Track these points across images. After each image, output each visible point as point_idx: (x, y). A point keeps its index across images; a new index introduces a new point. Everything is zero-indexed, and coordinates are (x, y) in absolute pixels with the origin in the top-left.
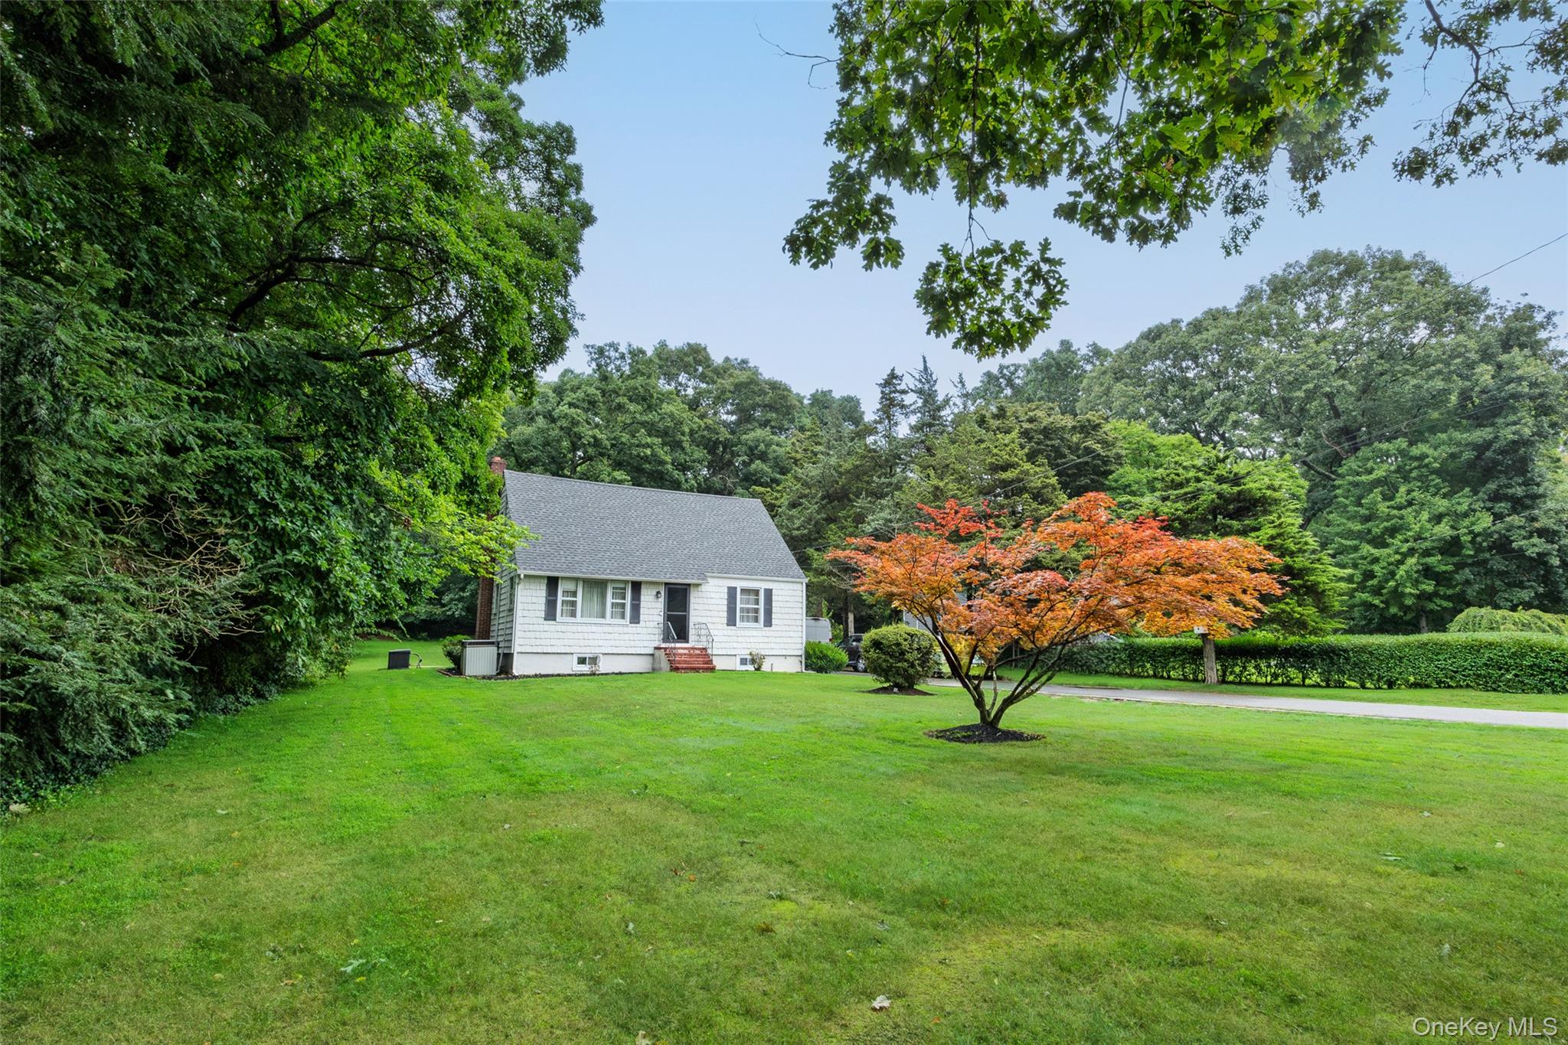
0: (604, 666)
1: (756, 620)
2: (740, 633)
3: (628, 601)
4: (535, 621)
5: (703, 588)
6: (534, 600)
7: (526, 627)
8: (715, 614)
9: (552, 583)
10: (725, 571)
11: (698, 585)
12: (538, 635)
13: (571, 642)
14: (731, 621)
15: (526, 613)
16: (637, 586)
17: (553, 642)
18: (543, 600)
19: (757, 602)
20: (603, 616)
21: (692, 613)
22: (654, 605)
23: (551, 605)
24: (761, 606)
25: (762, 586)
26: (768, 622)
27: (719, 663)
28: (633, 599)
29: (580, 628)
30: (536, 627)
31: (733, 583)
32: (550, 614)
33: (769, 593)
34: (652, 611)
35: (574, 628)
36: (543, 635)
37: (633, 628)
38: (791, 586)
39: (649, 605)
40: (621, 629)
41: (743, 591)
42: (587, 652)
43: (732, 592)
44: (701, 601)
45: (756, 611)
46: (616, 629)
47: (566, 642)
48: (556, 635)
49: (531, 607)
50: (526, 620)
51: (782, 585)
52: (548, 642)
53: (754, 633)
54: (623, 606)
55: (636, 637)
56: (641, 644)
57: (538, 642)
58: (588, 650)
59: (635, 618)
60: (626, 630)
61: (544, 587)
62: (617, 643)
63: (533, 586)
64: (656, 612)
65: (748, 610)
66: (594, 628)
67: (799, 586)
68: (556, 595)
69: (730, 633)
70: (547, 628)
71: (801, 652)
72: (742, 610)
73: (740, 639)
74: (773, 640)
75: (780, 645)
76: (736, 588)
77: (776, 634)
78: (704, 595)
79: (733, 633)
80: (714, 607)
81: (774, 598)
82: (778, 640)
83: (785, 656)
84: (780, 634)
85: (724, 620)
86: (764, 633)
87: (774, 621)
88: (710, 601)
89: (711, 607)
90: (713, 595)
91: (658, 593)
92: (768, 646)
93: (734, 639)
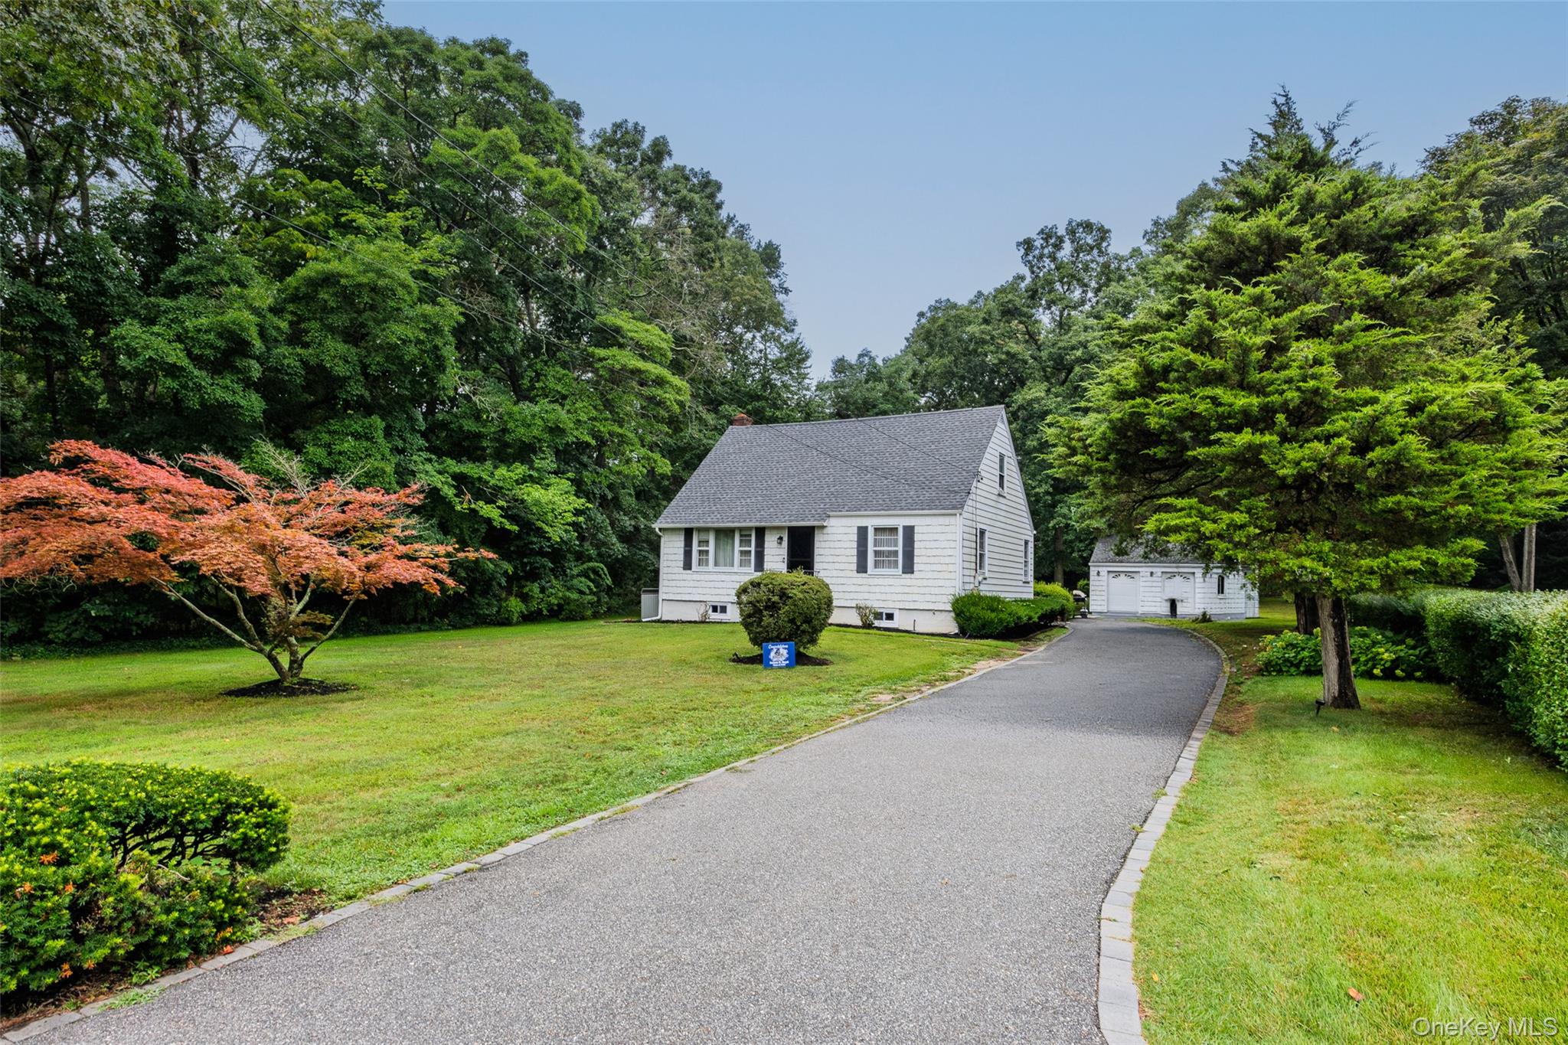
1: (893, 565)
2: (872, 581)
3: (753, 548)
4: (676, 570)
5: (829, 530)
6: (675, 550)
7: (670, 577)
8: (844, 559)
9: (688, 533)
10: (856, 508)
11: (823, 527)
12: (679, 583)
13: (706, 591)
14: (862, 568)
15: (669, 563)
16: (761, 532)
17: (690, 591)
18: (682, 551)
19: (895, 543)
20: (731, 564)
21: (816, 559)
22: (778, 551)
23: (688, 554)
24: (901, 548)
25: (900, 522)
26: (909, 568)
28: (757, 546)
29: (712, 577)
30: (677, 577)
31: (863, 522)
32: (687, 565)
33: (909, 532)
34: (775, 558)
35: (707, 577)
36: (682, 584)
38: (941, 520)
39: (773, 551)
41: (877, 530)
42: (718, 601)
43: (862, 532)
44: (827, 545)
45: (894, 554)
46: (742, 578)
47: (701, 591)
48: (692, 584)
49: (672, 557)
50: (669, 570)
51: (928, 520)
52: (687, 590)
53: (890, 581)
54: (750, 553)
57: (680, 590)
58: (718, 598)
59: (759, 567)
61: (682, 538)
63: (674, 538)
64: (780, 558)
65: (883, 554)
66: (724, 577)
67: (952, 520)
68: (691, 545)
69: (860, 581)
70: (685, 577)
71: (952, 606)
72: (876, 553)
73: (873, 589)
74: (916, 590)
75: (928, 598)
76: (866, 528)
77: (920, 583)
78: (830, 538)
79: (864, 581)
80: (843, 551)
81: (917, 537)
82: (922, 590)
83: (934, 611)
84: (925, 582)
85: (854, 567)
86: (903, 582)
87: (916, 567)
88: (837, 545)
89: (838, 552)
90: (839, 537)
91: (781, 538)
92: (910, 597)
93: (866, 589)
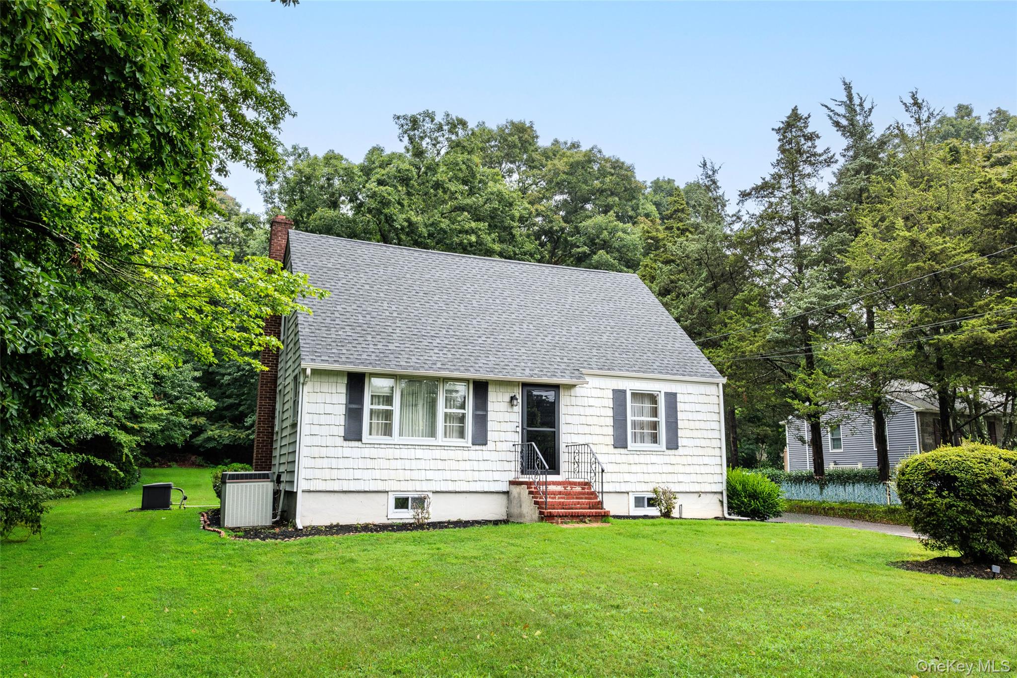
0: (438, 511)
1: (655, 439)
2: (633, 459)
3: (469, 411)
4: (330, 441)
5: (578, 391)
6: (329, 409)
7: (316, 452)
8: (598, 430)
9: (355, 382)
10: (607, 369)
11: (571, 387)
12: (334, 463)
13: (385, 475)
14: (620, 442)
15: (316, 430)
16: (481, 388)
17: (358, 474)
18: (342, 410)
19: (655, 413)
20: (432, 433)
21: (564, 429)
22: (507, 417)
23: (354, 414)
24: (662, 418)
25: (661, 388)
26: (673, 444)
27: (612, 505)
28: (476, 407)
29: (398, 453)
30: (331, 452)
31: (621, 385)
32: (353, 433)
33: (672, 398)
34: (504, 427)
35: (390, 453)
36: (342, 463)
37: (478, 452)
38: (702, 389)
39: (501, 417)
40: (459, 454)
41: (634, 395)
42: (410, 489)
43: (619, 396)
44: (575, 410)
45: (655, 426)
46: (451, 454)
47: (377, 474)
48: (361, 464)
49: (323, 419)
50: (316, 441)
51: (691, 388)
52: (350, 474)
53: (654, 459)
54: (462, 419)
55: (483, 466)
56: (490, 476)
57: (335, 474)
58: (409, 486)
59: (481, 439)
60: (466, 454)
61: (342, 389)
62: (455, 475)
63: (325, 388)
64: (511, 427)
65: (642, 425)
66: (419, 453)
67: (714, 388)
68: (361, 401)
69: (618, 459)
70: (347, 452)
71: (723, 488)
72: (634, 424)
73: (634, 468)
74: (681, 469)
75: (694, 478)
76: (624, 392)
77: (684, 460)
78: (579, 401)
79: (624, 459)
80: (595, 420)
81: (680, 407)
82: (688, 469)
83: (699, 493)
84: (690, 460)
85: (610, 440)
86: (667, 459)
87: (681, 442)
88: (589, 411)
89: (590, 420)
90: (592, 402)
91: (513, 398)
92: (674, 478)
93: (625, 468)
